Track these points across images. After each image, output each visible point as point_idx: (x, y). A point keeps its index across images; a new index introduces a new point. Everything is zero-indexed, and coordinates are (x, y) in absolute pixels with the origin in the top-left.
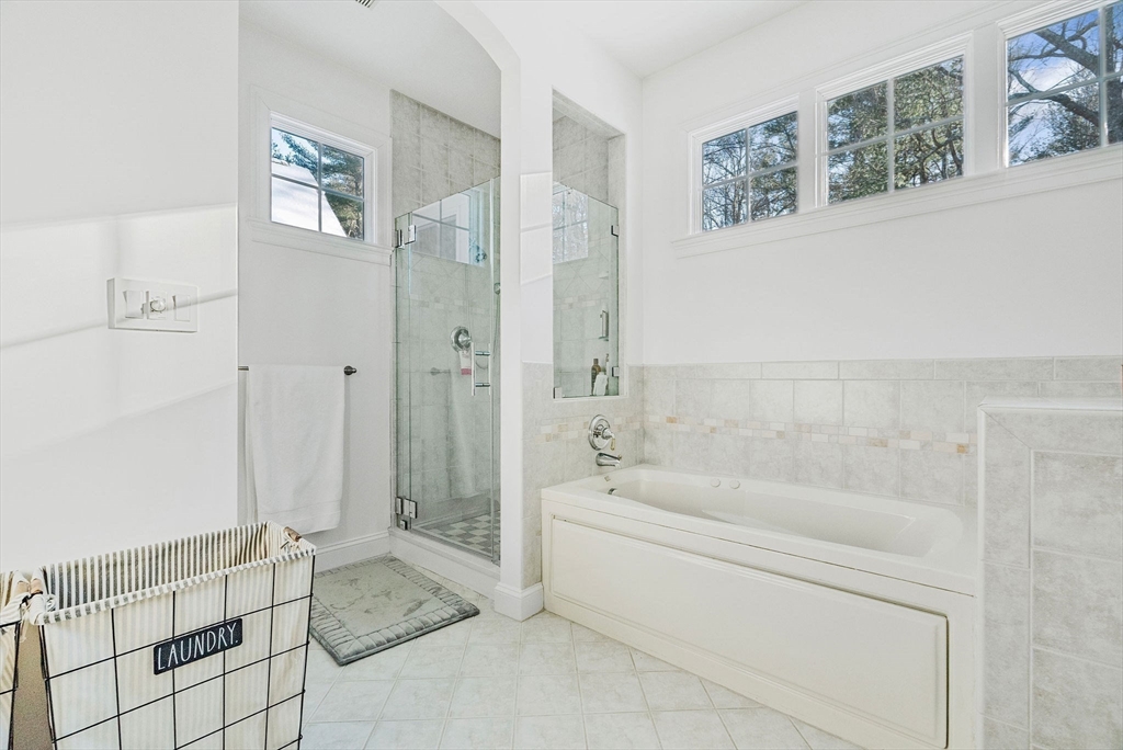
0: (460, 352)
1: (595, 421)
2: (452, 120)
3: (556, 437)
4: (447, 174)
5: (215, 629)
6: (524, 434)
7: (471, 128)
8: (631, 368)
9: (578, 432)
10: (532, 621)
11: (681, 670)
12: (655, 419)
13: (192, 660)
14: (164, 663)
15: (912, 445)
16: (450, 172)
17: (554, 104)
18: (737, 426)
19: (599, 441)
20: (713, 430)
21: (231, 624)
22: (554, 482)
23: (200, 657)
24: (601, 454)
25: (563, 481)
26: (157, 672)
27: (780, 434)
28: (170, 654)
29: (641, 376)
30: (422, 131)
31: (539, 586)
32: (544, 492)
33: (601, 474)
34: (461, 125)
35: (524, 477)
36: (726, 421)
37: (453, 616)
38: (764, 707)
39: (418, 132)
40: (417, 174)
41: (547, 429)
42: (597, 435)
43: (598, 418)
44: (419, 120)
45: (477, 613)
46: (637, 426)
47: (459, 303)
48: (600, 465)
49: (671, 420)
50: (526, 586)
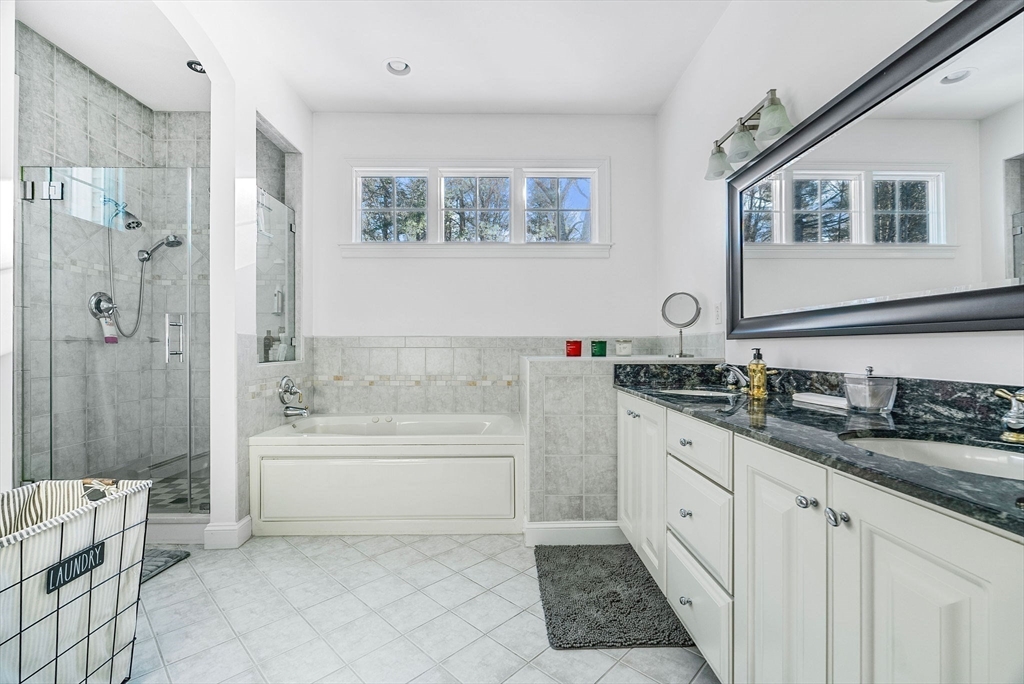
0: (102, 320)
1: (284, 382)
2: (91, 72)
3: (259, 394)
4: (86, 129)
5: (87, 552)
6: (238, 393)
7: (114, 88)
8: (306, 338)
9: (272, 390)
10: (247, 545)
11: (377, 536)
12: (323, 377)
13: (72, 579)
14: (54, 584)
15: (488, 383)
16: (89, 128)
17: (258, 123)
18: (389, 379)
19: (287, 397)
20: (371, 383)
21: (97, 547)
22: (257, 432)
23: (77, 576)
24: (287, 408)
25: (263, 431)
26: (49, 592)
27: (418, 383)
28: (57, 576)
29: (312, 345)
30: (56, 76)
31: (248, 518)
32: (253, 440)
33: (287, 423)
34: (102, 80)
35: (238, 429)
36: (381, 377)
37: (166, 562)
38: (431, 536)
39: (52, 76)
40: (50, 122)
41: (253, 389)
42: (286, 391)
43: (285, 380)
44: (52, 64)
45: (188, 555)
46: (309, 384)
47: (101, 267)
48: (287, 416)
49: (338, 378)
50: (240, 518)
